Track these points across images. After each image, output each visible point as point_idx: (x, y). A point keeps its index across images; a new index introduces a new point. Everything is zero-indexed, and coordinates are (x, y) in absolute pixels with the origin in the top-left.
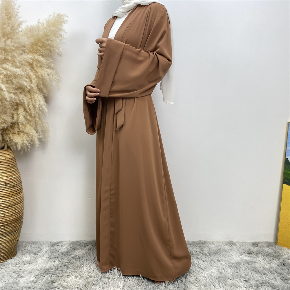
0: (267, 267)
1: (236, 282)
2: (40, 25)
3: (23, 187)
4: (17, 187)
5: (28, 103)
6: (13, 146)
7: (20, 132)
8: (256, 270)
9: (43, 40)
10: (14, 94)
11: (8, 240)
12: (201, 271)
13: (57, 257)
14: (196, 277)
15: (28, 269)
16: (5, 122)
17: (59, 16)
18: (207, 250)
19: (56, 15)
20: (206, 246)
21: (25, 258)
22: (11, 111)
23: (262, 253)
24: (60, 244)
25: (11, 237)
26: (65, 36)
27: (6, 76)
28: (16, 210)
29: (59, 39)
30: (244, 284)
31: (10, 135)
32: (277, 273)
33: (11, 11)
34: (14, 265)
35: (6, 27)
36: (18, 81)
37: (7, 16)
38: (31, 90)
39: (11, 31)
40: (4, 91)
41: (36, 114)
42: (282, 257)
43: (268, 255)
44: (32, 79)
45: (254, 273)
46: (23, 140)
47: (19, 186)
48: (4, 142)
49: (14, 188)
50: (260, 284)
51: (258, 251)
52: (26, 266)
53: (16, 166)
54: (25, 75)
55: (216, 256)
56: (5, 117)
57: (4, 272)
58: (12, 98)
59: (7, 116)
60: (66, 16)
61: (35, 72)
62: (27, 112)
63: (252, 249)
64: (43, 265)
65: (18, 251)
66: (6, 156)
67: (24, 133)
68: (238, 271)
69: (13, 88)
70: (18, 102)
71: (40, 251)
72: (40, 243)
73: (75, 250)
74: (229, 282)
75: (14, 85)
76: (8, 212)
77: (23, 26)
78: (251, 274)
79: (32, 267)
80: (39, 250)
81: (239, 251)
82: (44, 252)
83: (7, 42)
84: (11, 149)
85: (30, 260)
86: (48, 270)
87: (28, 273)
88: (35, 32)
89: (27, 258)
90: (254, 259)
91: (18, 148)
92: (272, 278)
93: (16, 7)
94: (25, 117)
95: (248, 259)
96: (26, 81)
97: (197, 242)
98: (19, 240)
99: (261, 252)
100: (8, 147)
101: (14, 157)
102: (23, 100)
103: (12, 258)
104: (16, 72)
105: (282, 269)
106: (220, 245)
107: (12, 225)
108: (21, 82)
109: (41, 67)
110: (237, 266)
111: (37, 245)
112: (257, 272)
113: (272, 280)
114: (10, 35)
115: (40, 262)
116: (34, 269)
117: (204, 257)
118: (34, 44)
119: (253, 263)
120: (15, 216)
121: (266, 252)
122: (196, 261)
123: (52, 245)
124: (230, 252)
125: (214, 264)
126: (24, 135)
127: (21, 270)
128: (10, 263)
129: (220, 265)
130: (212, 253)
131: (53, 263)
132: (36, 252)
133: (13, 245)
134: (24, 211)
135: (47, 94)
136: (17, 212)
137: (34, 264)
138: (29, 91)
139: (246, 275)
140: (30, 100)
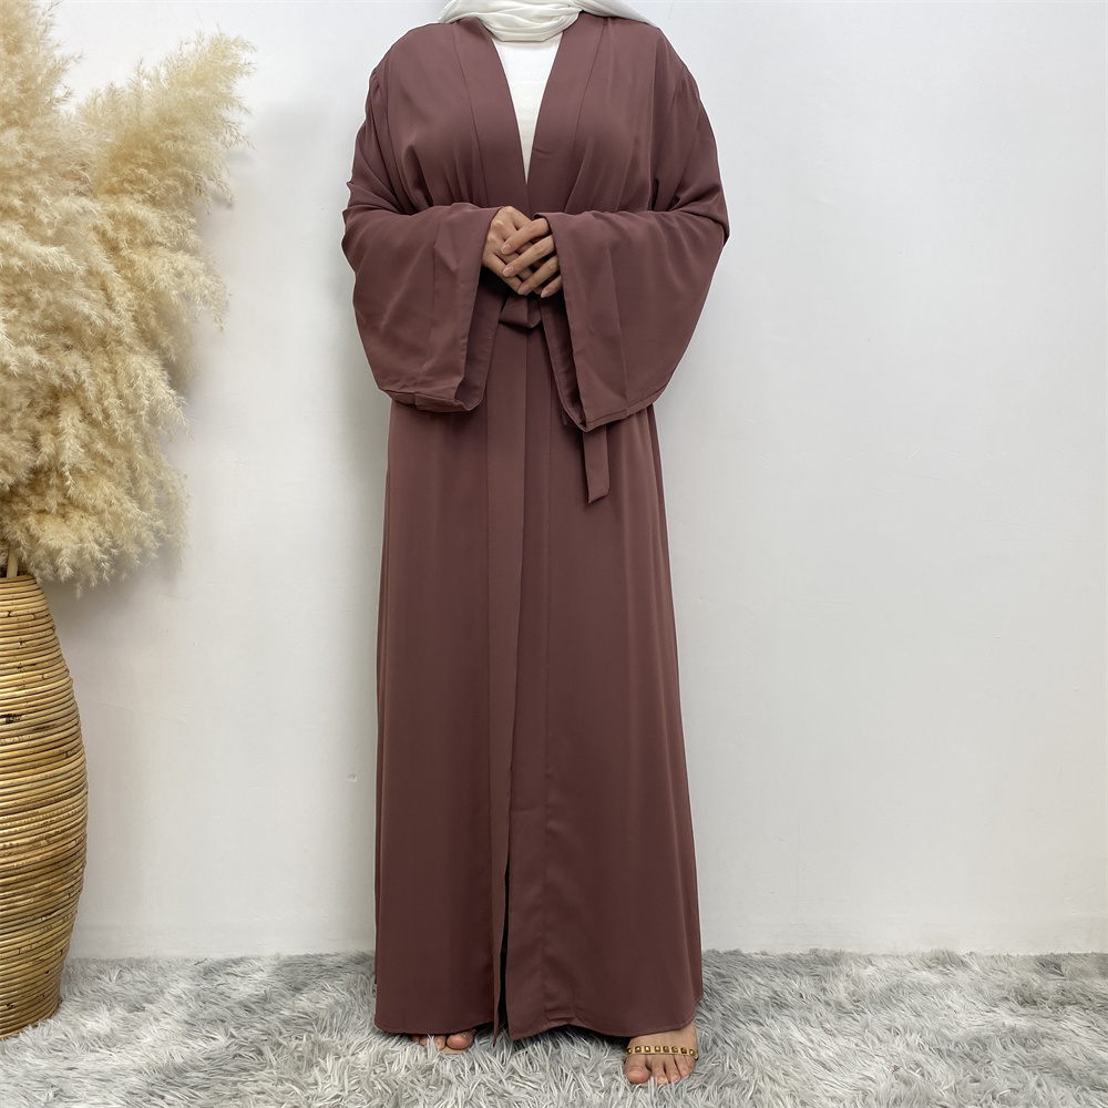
2: (145, 82)
4: (57, 730)
5: (101, 388)
6: (42, 565)
7: (69, 504)
8: (1059, 1068)
9: (158, 139)
10: (41, 351)
11: (19, 948)
12: (822, 1074)
13: (223, 1021)
14: (798, 1101)
15: (98, 1068)
16: (5, 467)
17: (221, 47)
18: (846, 989)
19: (205, 43)
20: (841, 972)
21: (91, 1024)
22: (29, 420)
23: (1082, 999)
24: (236, 969)
25: (38, 932)
26: (243, 131)
27: (6, 275)
28: (52, 823)
29: (221, 138)
31: (29, 519)
33: (22, 15)
34: (46, 1054)
36: (55, 298)
37: (5, 34)
38: (108, 339)
39: (23, 96)
41: (132, 434)
44: (115, 294)
45: (1052, 1084)
46: (81, 540)
47: (67, 726)
48: (6, 547)
49: (46, 733)
51: (1063, 991)
52: (93, 1056)
53: (56, 648)
54: (82, 274)
55: (883, 1011)
56: (2, 444)
57: (3, 1079)
58: (29, 362)
59: (13, 438)
60: (245, 46)
61: (126, 266)
62: (94, 423)
63: (1036, 981)
64: (162, 1051)
65: (67, 995)
66: (12, 604)
67: (86, 510)
68: (982, 1075)
69: (34, 326)
70: (57, 381)
71: (156, 996)
72: (156, 965)
73: (297, 990)
75: (38, 312)
78: (1039, 1085)
79: (116, 1059)
80: (150, 991)
81: (981, 991)
82: (171, 999)
83: (3, 139)
84: (34, 578)
85: (112, 1030)
86: (180, 1071)
87: (98, 1083)
89: (100, 1022)
90: (1047, 1026)
91: (60, 571)
94: (84, 446)
95: (1023, 1024)
96: (87, 298)
97: (803, 958)
98: (67, 949)
99: (1078, 996)
100: (23, 571)
101: (44, 608)
102: (75, 372)
103: (39, 1023)
104: (46, 262)
106: (897, 967)
107: (37, 886)
108: (65, 300)
109: (148, 244)
110: (974, 1052)
111: (144, 974)
112: (1065, 1077)
114: (18, 111)
115: (149, 1040)
116: (124, 1070)
117: (831, 1017)
118: (122, 156)
119: (1045, 1041)
120: (49, 848)
121: (1098, 997)
122: (797, 1035)
123: (206, 974)
124: (941, 998)
125: (873, 1042)
126: (84, 520)
127: (73, 1074)
128: (31, 1045)
129: (901, 1048)
130: (867, 1000)
131: (204, 1045)
132: (140, 999)
133: (41, 971)
134: (87, 827)
135: (177, 354)
136: (57, 834)
137: (128, 1047)
138: (102, 341)
139: (1013, 1090)
140: (109, 377)
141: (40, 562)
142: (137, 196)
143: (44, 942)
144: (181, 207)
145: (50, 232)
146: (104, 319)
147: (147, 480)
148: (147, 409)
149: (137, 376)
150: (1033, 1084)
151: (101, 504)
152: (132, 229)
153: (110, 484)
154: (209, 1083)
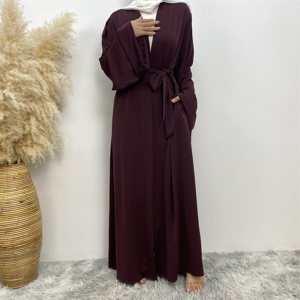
1: (284, 297)
2: (47, 26)
3: (40, 204)
4: (33, 204)
5: (41, 112)
6: (27, 160)
7: (33, 144)
9: (52, 42)
10: (24, 102)
11: (27, 262)
12: (242, 286)
13: (82, 278)
14: (237, 294)
15: (50, 293)
16: (16, 134)
17: (68, 15)
18: (246, 262)
19: (63, 15)
20: (244, 257)
21: (47, 281)
22: (22, 122)
24: (83, 264)
25: (30, 258)
26: (74, 37)
27: (14, 83)
28: (34, 229)
29: (68, 40)
31: (23, 148)
33: (15, 11)
34: (36, 290)
35: (10, 29)
36: (28, 88)
37: (10, 17)
38: (42, 98)
39: (16, 33)
40: (13, 99)
41: (49, 123)
44: (43, 86)
46: (37, 153)
47: (36, 202)
48: (17, 155)
49: (31, 205)
52: (48, 290)
53: (31, 181)
54: (35, 81)
55: (256, 268)
56: (15, 129)
57: (26, 297)
58: (22, 107)
59: (18, 127)
60: (74, 15)
61: (46, 78)
62: (39, 121)
63: (296, 258)
64: (67, 288)
65: (39, 273)
66: (20, 171)
67: (37, 144)
68: (285, 285)
69: (22, 96)
70: (29, 111)
72: (62, 263)
73: (100, 269)
74: (275, 298)
75: (23, 92)
76: (26, 232)
77: (30, 28)
79: (54, 290)
80: (61, 271)
81: (281, 261)
82: (67, 273)
83: (12, 46)
84: (25, 163)
85: (53, 282)
86: (73, 293)
87: (51, 297)
88: (42, 34)
89: (49, 280)
91: (32, 161)
93: (20, 6)
94: (37, 128)
95: (294, 270)
96: (36, 88)
97: (233, 254)
98: (39, 260)
100: (21, 162)
101: (28, 171)
102: (34, 108)
103: (33, 281)
104: (25, 79)
106: (259, 255)
107: (31, 246)
108: (30, 89)
109: (51, 71)
110: (281, 279)
111: (58, 266)
114: (15, 38)
115: (63, 284)
116: (57, 293)
117: (243, 270)
118: (43, 47)
120: (33, 235)
122: (234, 276)
123: (75, 265)
124: (271, 263)
125: (255, 277)
126: (38, 147)
127: (44, 295)
128: (32, 287)
129: (262, 278)
130: (252, 265)
131: (78, 285)
132: (59, 273)
133: (33, 267)
134: (42, 229)
135: (60, 101)
136: (35, 231)
137: (58, 287)
138: (40, 99)
139: (293, 289)
140: (42, 108)
141: (26, 159)
142: (47, 58)
143: (33, 260)
144: (59, 60)
145: (25, 70)
146: (41, 93)
147: (53, 136)
149: (50, 108)
150: (298, 287)
151: (40, 142)
152: (47, 68)
153: (43, 137)
154: (81, 296)
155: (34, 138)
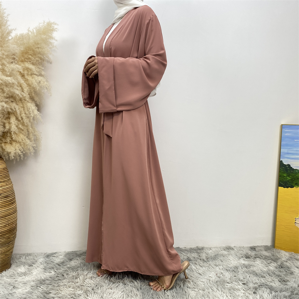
0: (265, 269)
1: (235, 285)
2: (30, 33)
3: (16, 197)
4: (10, 197)
5: (21, 112)
6: (6, 156)
7: (12, 141)
8: (254, 273)
9: (34, 48)
10: (6, 102)
11: (2, 252)
12: (199, 276)
13: (53, 268)
14: (194, 283)
15: (23, 281)
17: (49, 24)
18: (205, 256)
19: (45, 23)
20: (204, 252)
21: (20, 270)
22: (3, 120)
24: (55, 255)
25: (6, 248)
26: (55, 44)
28: (9, 220)
29: (49, 47)
30: (242, 287)
31: (2, 145)
32: (275, 276)
33: (1, 19)
34: (9, 277)
36: (9, 90)
38: (22, 99)
39: (1, 40)
41: (28, 123)
42: (280, 260)
43: (266, 258)
44: (24, 88)
45: (252, 277)
46: (16, 150)
47: (12, 196)
49: (7, 198)
50: (258, 287)
51: (256, 255)
52: (21, 278)
53: (9, 176)
54: (17, 84)
55: (214, 261)
58: (4, 106)
60: (55, 24)
61: (26, 80)
62: (19, 121)
63: (250, 253)
64: (39, 276)
65: (13, 263)
67: (16, 142)
68: (237, 275)
69: (4, 97)
70: (10, 110)
71: (35, 263)
72: (34, 255)
73: (71, 260)
74: (227, 286)
75: (5, 93)
77: (13, 35)
78: (250, 277)
79: (27, 278)
80: (33, 261)
81: (237, 255)
82: (39, 263)
84: (3, 159)
85: (25, 271)
86: (44, 281)
87: (23, 284)
88: (25, 40)
89: (22, 269)
90: (252, 263)
91: (10, 157)
92: (270, 280)
93: (5, 15)
94: (17, 126)
95: (246, 263)
96: (17, 90)
97: (194, 248)
98: (13, 251)
99: (259, 256)
101: (6, 166)
102: (15, 108)
103: (6, 270)
104: (8, 81)
105: (280, 272)
106: (217, 250)
107: (6, 236)
108: (12, 90)
109: (31, 74)
110: (235, 270)
111: (31, 257)
113: (270, 282)
115: (35, 273)
116: (29, 281)
117: (201, 263)
118: (25, 53)
119: (251, 267)
120: (9, 227)
121: (264, 256)
122: (193, 267)
123: (47, 257)
124: (227, 257)
125: (211, 269)
126: (16, 145)
127: (16, 282)
128: (5, 275)
129: (218, 269)
130: (210, 258)
131: (49, 274)
132: (31, 263)
133: (7, 257)
134: (17, 222)
135: (39, 102)
136: (11, 223)
137: (30, 275)
138: (21, 100)
139: (244, 278)
140: (22, 109)
142: (29, 62)
143: (7, 250)
144: (40, 65)
145: (8, 73)
146: (22, 95)
147: (31, 134)
148: (32, 117)
149: (30, 109)
150: (248, 277)
151: (20, 140)
152: (28, 71)
153: (23, 135)
154: (51, 283)
155: (14, 136)
